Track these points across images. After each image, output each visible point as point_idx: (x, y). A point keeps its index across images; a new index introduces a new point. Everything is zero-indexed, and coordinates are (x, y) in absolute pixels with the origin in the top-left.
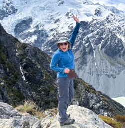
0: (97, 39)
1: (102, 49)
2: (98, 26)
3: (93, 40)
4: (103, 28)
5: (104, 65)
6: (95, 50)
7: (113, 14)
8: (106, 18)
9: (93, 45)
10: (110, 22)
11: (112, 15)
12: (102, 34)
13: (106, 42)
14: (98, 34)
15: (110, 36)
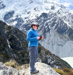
1: (55, 29)
2: (53, 16)
3: (50, 24)
4: (56, 17)
5: (56, 39)
6: (51, 30)
8: (57, 11)
9: (50, 27)
10: (59, 13)
11: (61, 9)
12: (55, 21)
13: (58, 25)
14: (53, 21)
15: (60, 21)
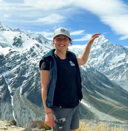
0: (17, 79)
1: (23, 94)
2: (18, 60)
3: (10, 80)
4: (25, 64)
7: (40, 44)
8: (29, 50)
9: (9, 88)
10: (34, 54)
11: (38, 46)
13: (30, 83)
14: (18, 72)
15: (35, 74)
